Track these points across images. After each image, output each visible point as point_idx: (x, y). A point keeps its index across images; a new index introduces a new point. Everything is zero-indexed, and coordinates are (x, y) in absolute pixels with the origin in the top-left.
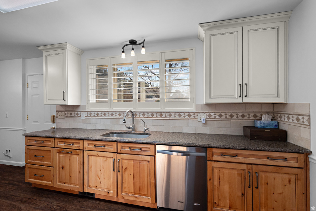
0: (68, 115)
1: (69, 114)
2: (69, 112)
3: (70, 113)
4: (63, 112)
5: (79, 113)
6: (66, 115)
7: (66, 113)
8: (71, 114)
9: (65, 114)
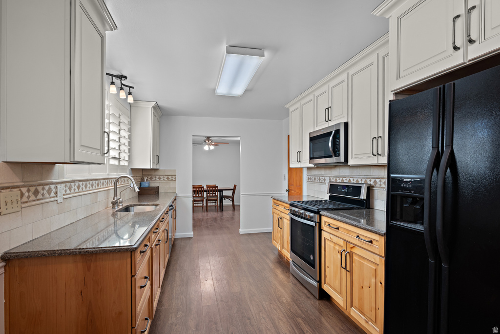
0: (29, 197)
1: (31, 194)
2: (33, 186)
3: (33, 189)
4: (14, 187)
5: (53, 187)
6: (25, 199)
7: (24, 190)
8: (36, 193)
9: (22, 195)
